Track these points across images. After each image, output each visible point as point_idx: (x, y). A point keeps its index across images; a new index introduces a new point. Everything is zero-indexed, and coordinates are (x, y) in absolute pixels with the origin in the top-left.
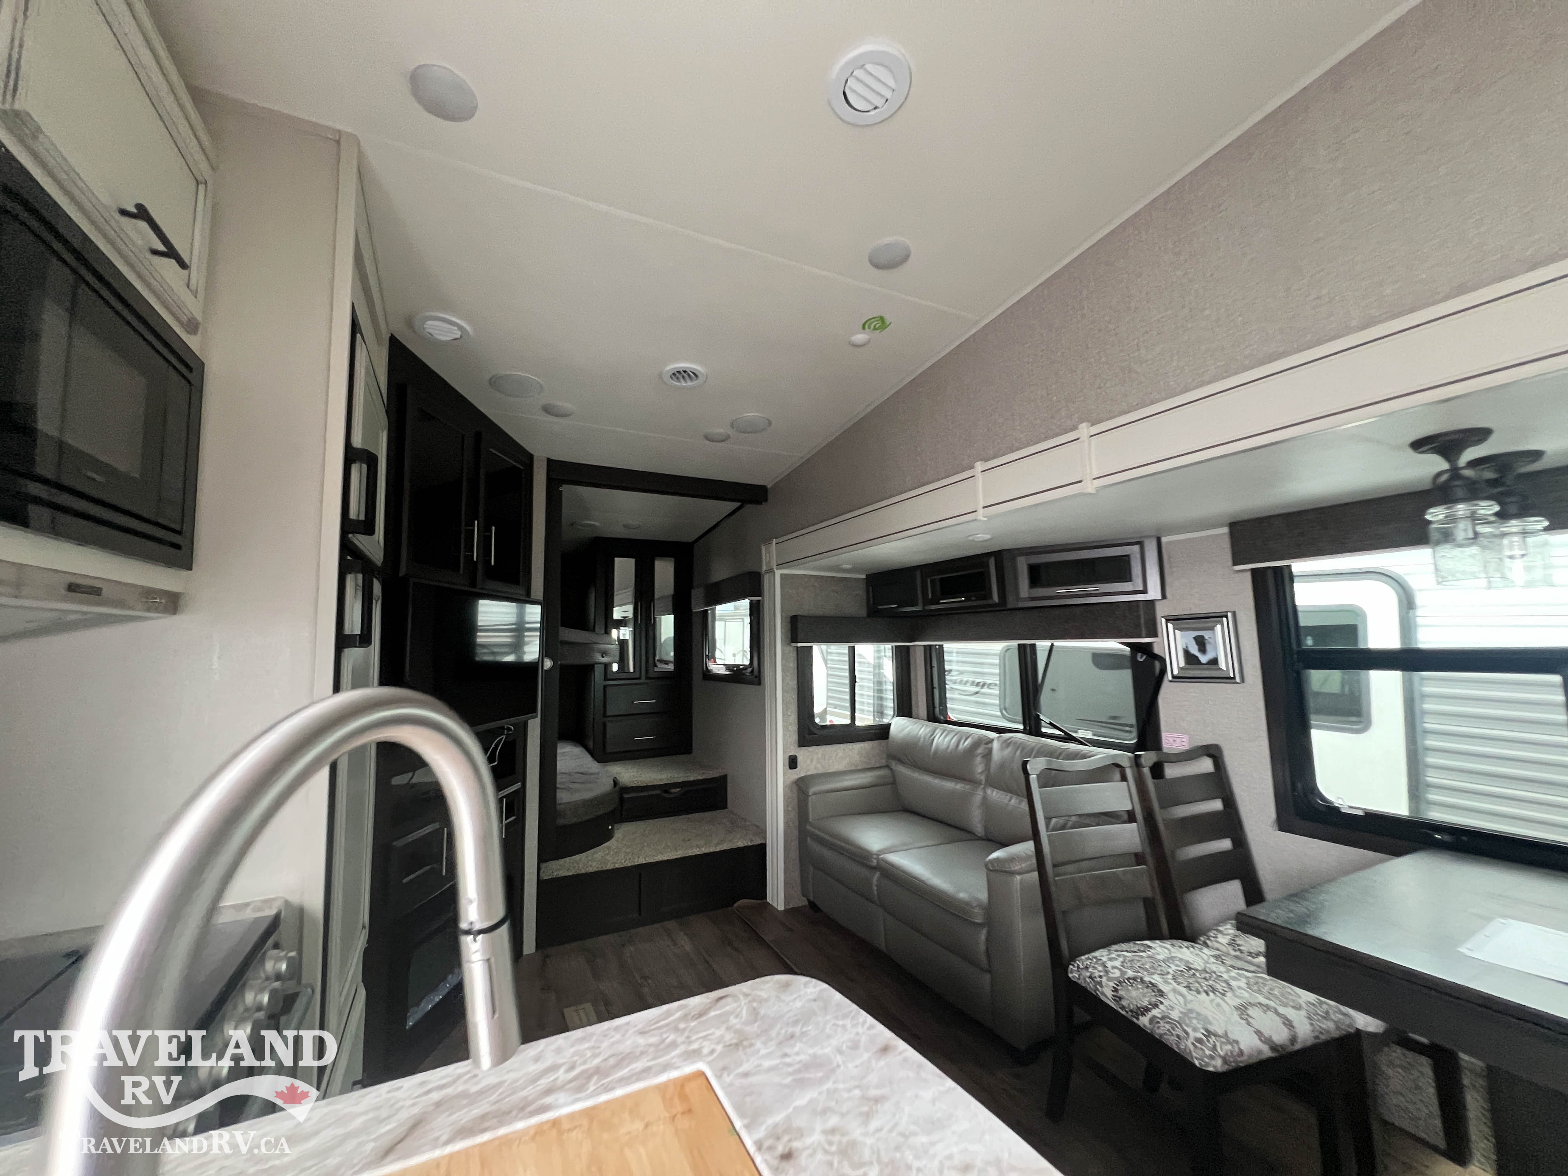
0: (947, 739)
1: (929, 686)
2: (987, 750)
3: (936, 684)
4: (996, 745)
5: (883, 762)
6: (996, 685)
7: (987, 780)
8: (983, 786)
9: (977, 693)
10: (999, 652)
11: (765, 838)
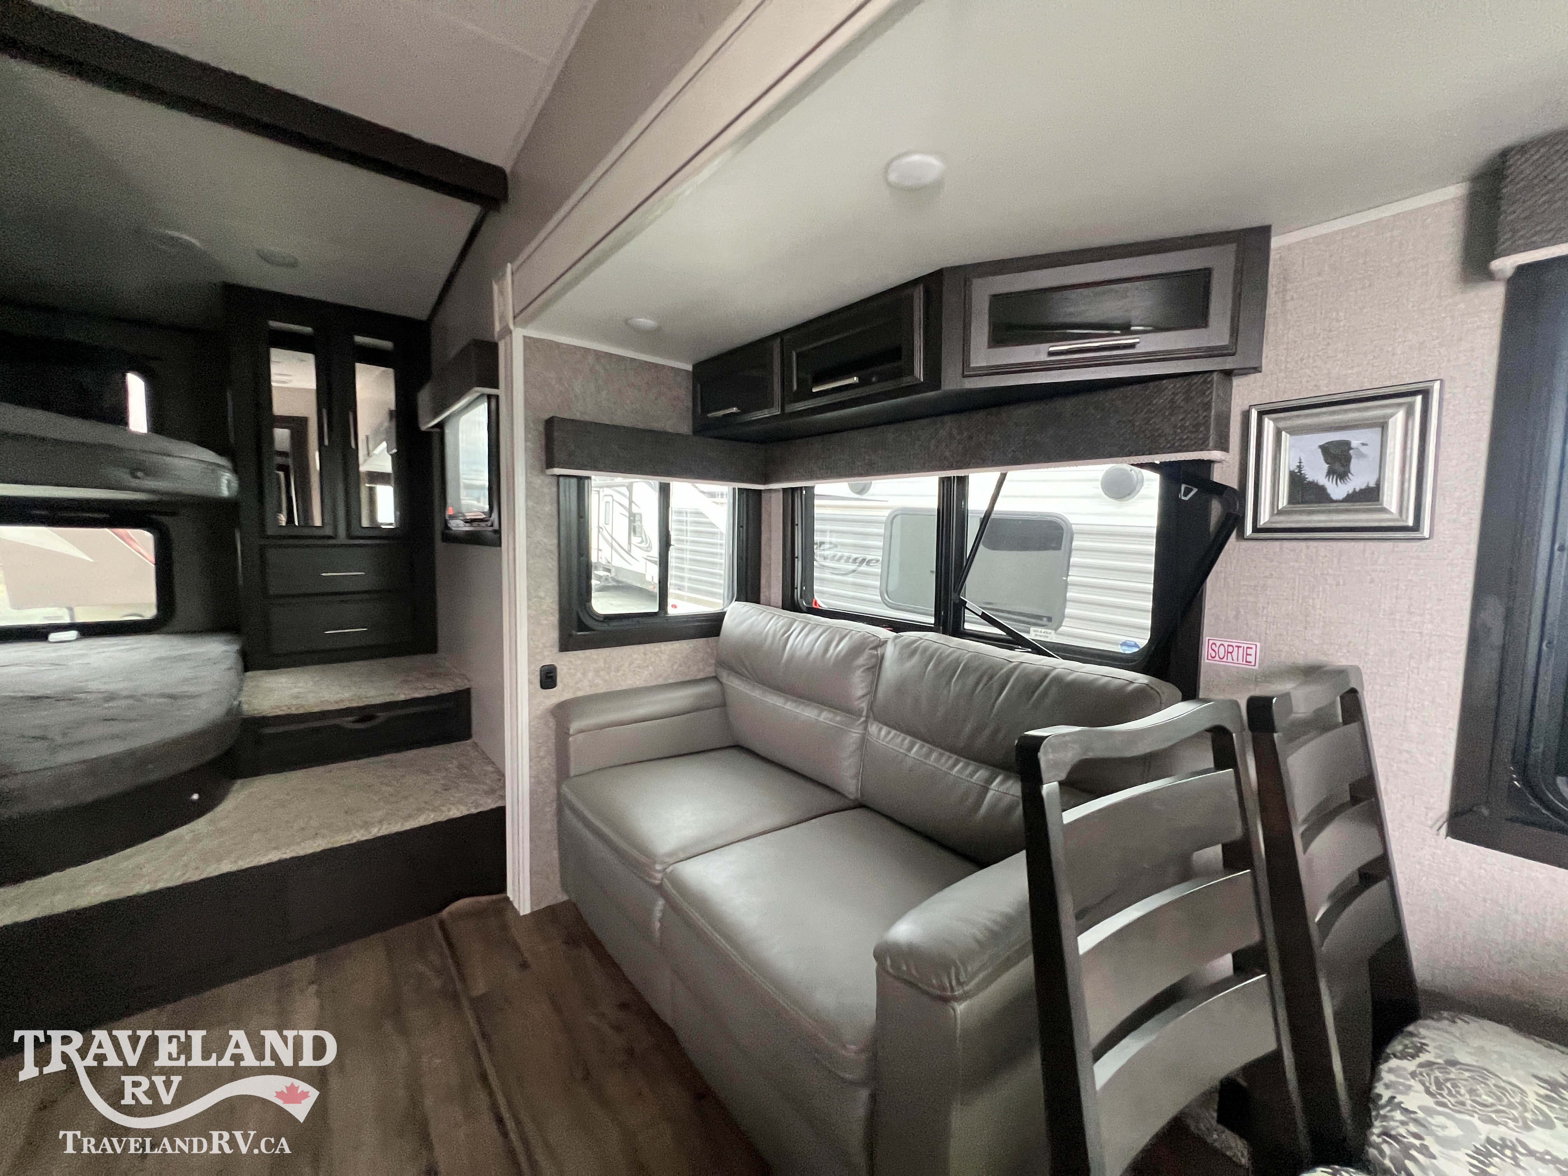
0: (811, 637)
1: (789, 555)
2: (874, 660)
3: (798, 552)
4: (890, 651)
5: (710, 671)
6: (878, 561)
7: (871, 708)
8: (863, 719)
9: (854, 571)
10: (884, 519)
11: (503, 797)
